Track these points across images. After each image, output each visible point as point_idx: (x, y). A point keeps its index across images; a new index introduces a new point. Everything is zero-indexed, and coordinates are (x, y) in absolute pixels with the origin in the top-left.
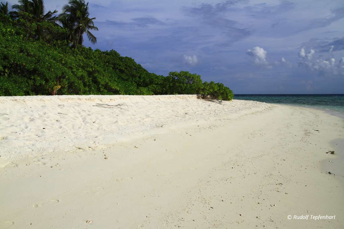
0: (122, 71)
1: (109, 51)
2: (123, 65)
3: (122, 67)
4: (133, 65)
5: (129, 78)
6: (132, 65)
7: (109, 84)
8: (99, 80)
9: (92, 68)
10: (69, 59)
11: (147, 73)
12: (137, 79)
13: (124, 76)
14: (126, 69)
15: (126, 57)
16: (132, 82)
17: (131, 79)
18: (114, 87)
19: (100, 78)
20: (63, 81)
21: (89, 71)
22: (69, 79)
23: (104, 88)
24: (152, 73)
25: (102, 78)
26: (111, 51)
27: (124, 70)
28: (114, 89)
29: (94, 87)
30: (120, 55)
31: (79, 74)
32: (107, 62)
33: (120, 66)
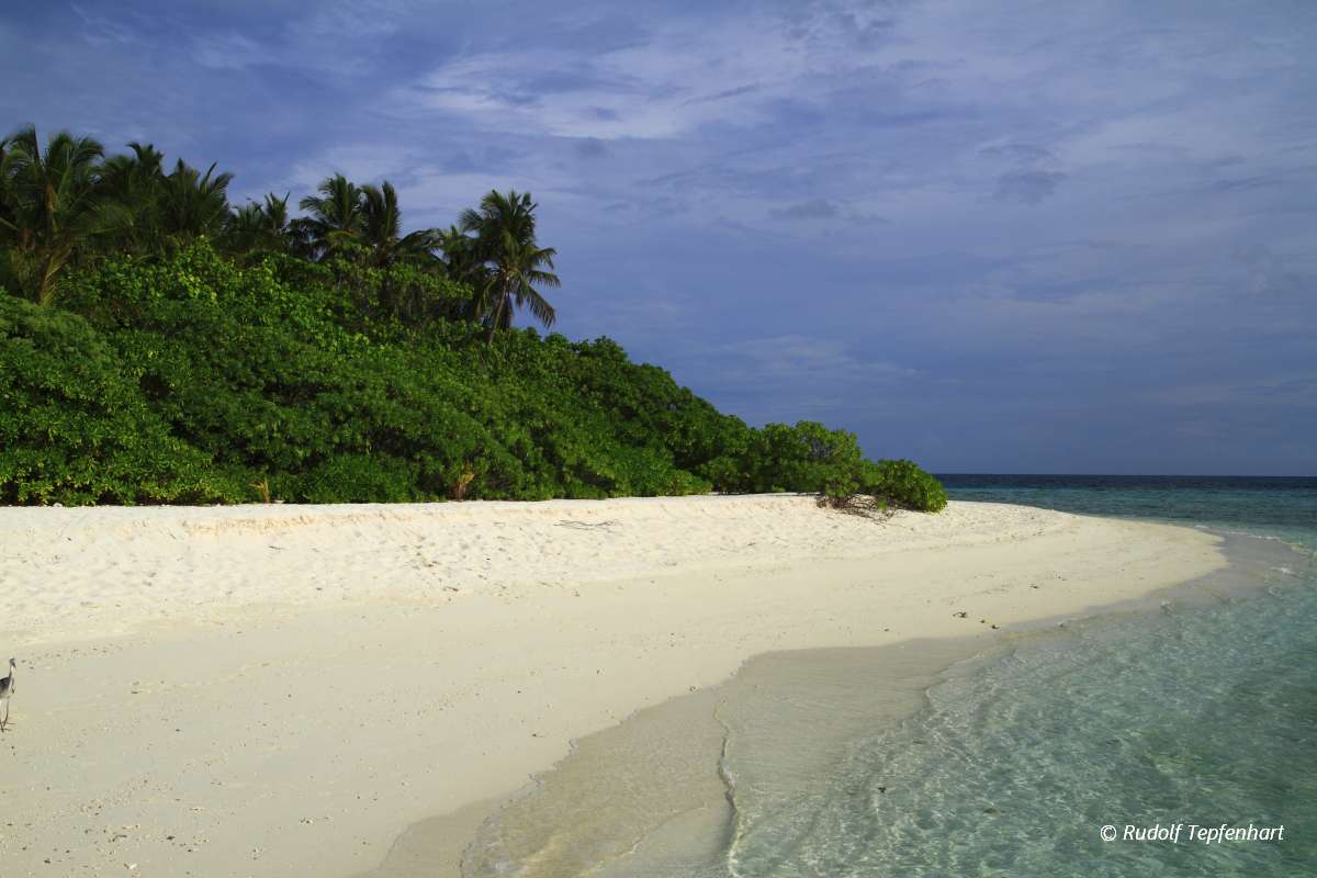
0: (629, 414)
1: (592, 342)
2: (634, 393)
3: (630, 399)
4: (666, 391)
5: (649, 436)
6: (663, 393)
7: (589, 464)
8: (563, 454)
9: (544, 419)
10: (486, 398)
11: (712, 414)
12: (677, 437)
13: (634, 430)
14: (643, 403)
15: (645, 366)
16: (658, 449)
17: (654, 440)
18: (603, 470)
19: (565, 448)
20: (479, 462)
21: (535, 427)
22: (491, 457)
23: (575, 475)
24: (726, 414)
25: (570, 446)
26: (598, 341)
27: (637, 410)
28: (599, 476)
29: (547, 472)
30: (625, 355)
31: (512, 439)
32: (584, 381)
33: (623, 395)
